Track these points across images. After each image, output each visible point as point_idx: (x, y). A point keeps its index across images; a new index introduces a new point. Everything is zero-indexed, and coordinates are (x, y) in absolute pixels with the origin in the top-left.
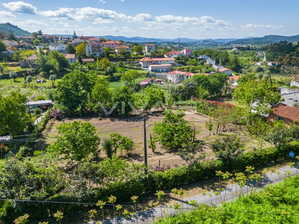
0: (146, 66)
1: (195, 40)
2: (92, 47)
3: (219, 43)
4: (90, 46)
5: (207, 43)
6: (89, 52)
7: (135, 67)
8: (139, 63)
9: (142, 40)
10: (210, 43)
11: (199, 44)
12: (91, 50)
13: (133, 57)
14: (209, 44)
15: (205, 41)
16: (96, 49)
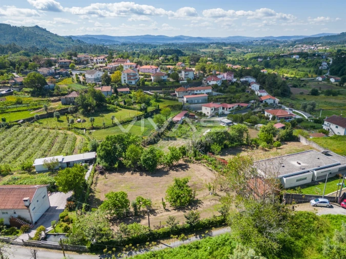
1: (252, 38)
2: (128, 75)
3: (281, 43)
4: (126, 74)
5: (266, 43)
6: (125, 80)
10: (270, 42)
11: (256, 45)
12: (126, 79)
13: (168, 85)
14: (269, 44)
15: (264, 40)
16: (132, 78)
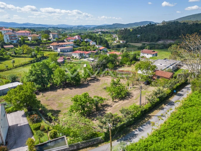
0: (55, 48)
1: (72, 26)
3: (88, 28)
4: (8, 36)
5: (80, 28)
6: (8, 40)
7: (48, 50)
8: (49, 46)
9: (32, 25)
10: (82, 28)
11: (75, 29)
12: (8, 38)
14: (82, 29)
15: (78, 27)
16: (13, 38)
